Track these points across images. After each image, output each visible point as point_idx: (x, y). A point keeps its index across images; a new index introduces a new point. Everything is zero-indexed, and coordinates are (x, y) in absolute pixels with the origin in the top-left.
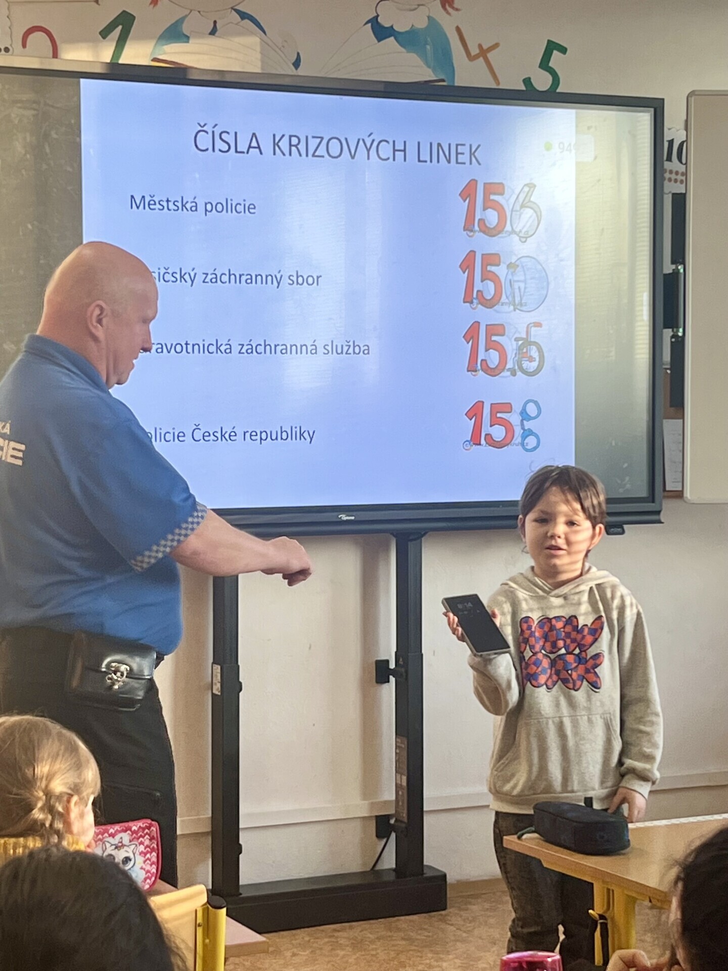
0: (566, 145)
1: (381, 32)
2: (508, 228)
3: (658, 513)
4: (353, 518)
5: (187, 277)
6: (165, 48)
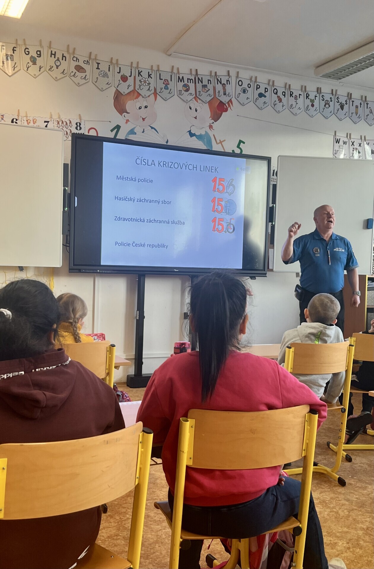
0: (243, 169)
1: (192, 135)
2: (225, 191)
3: (266, 274)
4: (178, 271)
5: (132, 200)
6: (129, 135)
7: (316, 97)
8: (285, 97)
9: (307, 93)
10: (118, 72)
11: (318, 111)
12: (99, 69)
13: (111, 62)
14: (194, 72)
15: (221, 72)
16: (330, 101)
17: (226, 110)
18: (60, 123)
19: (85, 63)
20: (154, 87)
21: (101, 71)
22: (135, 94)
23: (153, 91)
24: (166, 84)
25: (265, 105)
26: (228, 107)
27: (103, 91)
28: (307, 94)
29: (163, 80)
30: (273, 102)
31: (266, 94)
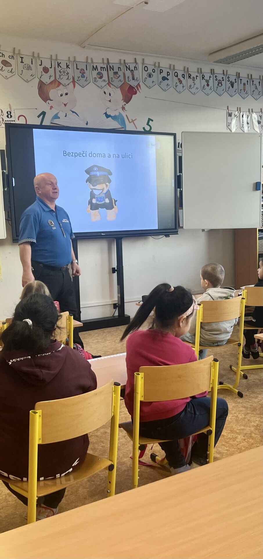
1: (108, 116)
3: (177, 232)
4: (104, 234)
6: (54, 120)
7: (210, 78)
8: (184, 79)
10: (40, 65)
11: (212, 90)
12: (23, 63)
13: (33, 56)
14: (106, 61)
15: (129, 59)
16: (222, 81)
17: (136, 93)
19: (10, 58)
20: (73, 76)
21: (25, 65)
22: (56, 83)
23: (71, 80)
24: (83, 72)
25: (169, 87)
26: (137, 90)
27: (28, 82)
28: (202, 75)
29: (80, 69)
30: (174, 84)
31: (169, 77)
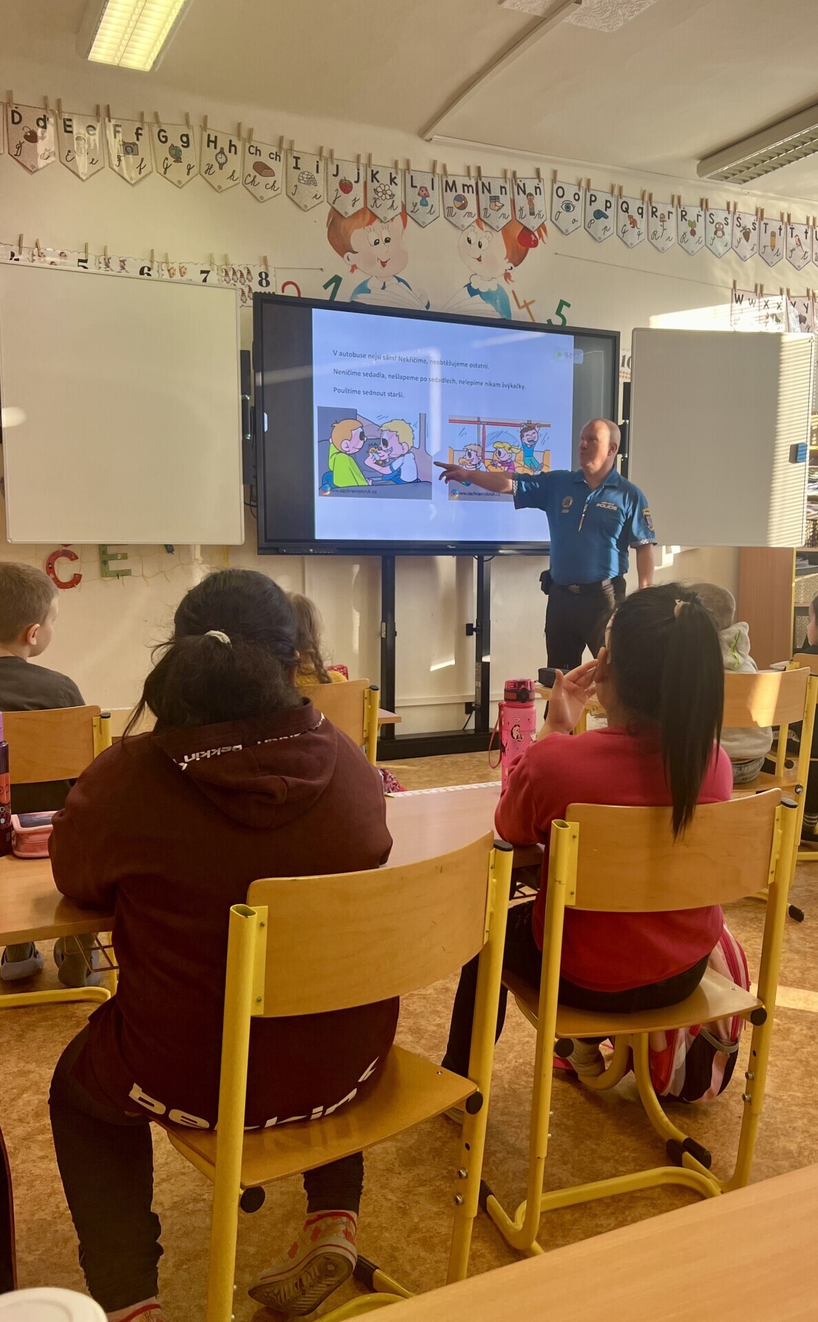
0: (569, 354)
1: (473, 292)
4: (454, 547)
6: (358, 295)
7: (699, 217)
9: (682, 209)
10: (334, 175)
11: (703, 243)
12: (299, 169)
13: (321, 155)
14: (473, 173)
15: (525, 171)
16: (725, 225)
17: (535, 244)
18: (231, 273)
19: (273, 158)
21: (303, 173)
22: (368, 216)
23: (399, 210)
24: (424, 195)
25: (608, 234)
26: (538, 237)
27: (308, 210)
28: (682, 211)
29: (419, 187)
30: (620, 227)
31: (608, 212)
